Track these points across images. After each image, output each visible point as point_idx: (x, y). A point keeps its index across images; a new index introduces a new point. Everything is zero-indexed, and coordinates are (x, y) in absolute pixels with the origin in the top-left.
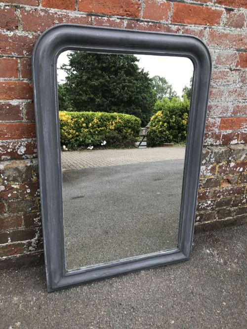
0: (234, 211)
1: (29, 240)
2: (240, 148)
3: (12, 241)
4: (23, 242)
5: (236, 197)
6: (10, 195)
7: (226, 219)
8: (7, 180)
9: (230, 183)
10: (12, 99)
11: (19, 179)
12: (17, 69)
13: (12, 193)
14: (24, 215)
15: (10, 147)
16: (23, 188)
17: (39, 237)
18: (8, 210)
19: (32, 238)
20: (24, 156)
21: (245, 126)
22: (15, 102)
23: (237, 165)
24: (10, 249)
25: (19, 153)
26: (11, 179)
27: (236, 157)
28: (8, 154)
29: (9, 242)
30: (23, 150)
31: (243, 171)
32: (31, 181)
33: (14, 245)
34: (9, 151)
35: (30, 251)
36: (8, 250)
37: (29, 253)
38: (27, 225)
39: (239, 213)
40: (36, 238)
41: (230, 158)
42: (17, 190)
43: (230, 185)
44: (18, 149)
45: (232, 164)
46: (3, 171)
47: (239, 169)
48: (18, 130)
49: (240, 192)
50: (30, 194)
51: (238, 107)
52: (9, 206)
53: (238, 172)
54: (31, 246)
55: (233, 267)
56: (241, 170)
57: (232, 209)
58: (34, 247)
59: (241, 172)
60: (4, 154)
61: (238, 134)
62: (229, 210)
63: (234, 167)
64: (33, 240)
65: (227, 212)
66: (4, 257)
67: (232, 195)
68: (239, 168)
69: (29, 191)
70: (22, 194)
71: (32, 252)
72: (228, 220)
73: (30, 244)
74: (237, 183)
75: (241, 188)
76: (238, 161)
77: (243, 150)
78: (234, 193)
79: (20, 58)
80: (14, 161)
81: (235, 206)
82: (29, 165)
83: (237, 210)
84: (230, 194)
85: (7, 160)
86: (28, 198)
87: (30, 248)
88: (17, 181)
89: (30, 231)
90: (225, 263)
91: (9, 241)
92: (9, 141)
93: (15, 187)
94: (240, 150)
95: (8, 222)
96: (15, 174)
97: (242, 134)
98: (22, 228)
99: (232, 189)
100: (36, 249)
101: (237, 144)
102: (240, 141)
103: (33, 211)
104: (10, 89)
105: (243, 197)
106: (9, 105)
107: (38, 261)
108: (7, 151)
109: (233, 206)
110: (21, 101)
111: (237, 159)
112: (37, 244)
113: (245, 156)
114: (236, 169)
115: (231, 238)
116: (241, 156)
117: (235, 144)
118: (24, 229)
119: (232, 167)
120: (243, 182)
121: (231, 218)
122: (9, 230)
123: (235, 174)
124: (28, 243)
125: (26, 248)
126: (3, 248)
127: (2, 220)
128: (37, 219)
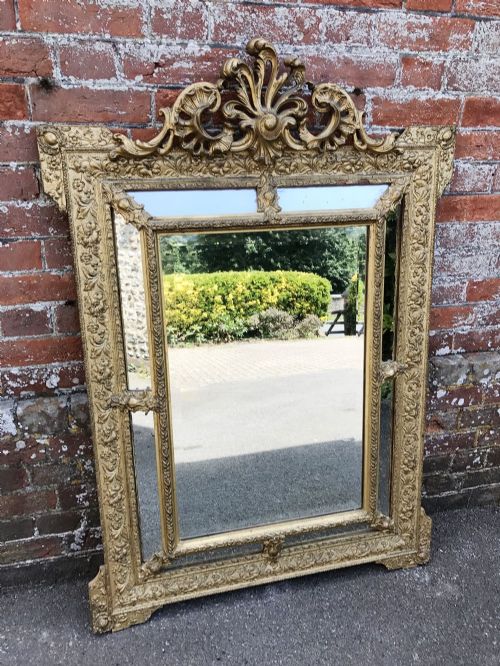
0: (459, 479)
1: (70, 532)
2: (452, 363)
3: (40, 534)
4: (59, 535)
5: (457, 452)
6: (33, 457)
7: (444, 495)
8: (29, 432)
9: (443, 428)
10: (34, 302)
11: (48, 430)
12: (40, 257)
13: (37, 453)
14: (59, 489)
15: (34, 376)
16: (55, 444)
17: (86, 527)
18: (33, 481)
19: (75, 529)
20: (56, 392)
21: (461, 322)
22: (38, 307)
23: (451, 395)
24: (38, 547)
25: (48, 385)
26: (35, 430)
27: (446, 380)
28: (30, 386)
29: (36, 535)
30: (54, 380)
31: (466, 404)
32: (68, 433)
33: (44, 541)
34: (32, 382)
35: (73, 551)
36: (33, 549)
37: (70, 554)
38: (64, 506)
39: (468, 483)
40: (82, 528)
41: (435, 383)
42: (45, 446)
43: (442, 432)
44: (47, 379)
45: (441, 393)
46: (22, 417)
47: (457, 402)
48: (44, 349)
49: (466, 443)
50: (68, 454)
51: (442, 289)
52: (33, 474)
53: (456, 406)
54: (74, 541)
56: (461, 402)
58: (79, 544)
59: (463, 406)
60: (24, 389)
61: (450, 338)
64: (76, 532)
65: (444, 481)
66: (29, 562)
67: (449, 450)
68: (455, 400)
69: (64, 448)
70: (55, 455)
71: (76, 553)
72: (448, 497)
73: (71, 539)
74: (456, 426)
75: (467, 436)
76: (452, 387)
77: (460, 366)
78: (452, 446)
79: (44, 239)
80: (40, 398)
81: (460, 471)
82: (63, 405)
83: (464, 477)
84: (444, 448)
85: (30, 397)
86: (65, 461)
87: (73, 546)
88: (45, 433)
89: (70, 515)
91: (36, 533)
92: (31, 367)
93: (41, 442)
94: (453, 367)
95: (32, 501)
96: (42, 421)
97: (458, 336)
98: (57, 511)
99: (446, 439)
100: (83, 549)
101: (450, 354)
102: (456, 348)
103: (73, 482)
104: (31, 287)
105: (474, 454)
106: (29, 311)
107: (87, 569)
108: (28, 383)
109: (455, 469)
110: (48, 304)
111: (450, 383)
112: (84, 538)
113: (465, 377)
114: (451, 401)
116: (457, 378)
117: (446, 355)
118: (60, 513)
119: (442, 398)
120: (469, 425)
121: (454, 492)
122: (36, 515)
123: (450, 411)
124: (68, 536)
125: (66, 547)
126: (26, 545)
127: (23, 499)
128: (81, 495)
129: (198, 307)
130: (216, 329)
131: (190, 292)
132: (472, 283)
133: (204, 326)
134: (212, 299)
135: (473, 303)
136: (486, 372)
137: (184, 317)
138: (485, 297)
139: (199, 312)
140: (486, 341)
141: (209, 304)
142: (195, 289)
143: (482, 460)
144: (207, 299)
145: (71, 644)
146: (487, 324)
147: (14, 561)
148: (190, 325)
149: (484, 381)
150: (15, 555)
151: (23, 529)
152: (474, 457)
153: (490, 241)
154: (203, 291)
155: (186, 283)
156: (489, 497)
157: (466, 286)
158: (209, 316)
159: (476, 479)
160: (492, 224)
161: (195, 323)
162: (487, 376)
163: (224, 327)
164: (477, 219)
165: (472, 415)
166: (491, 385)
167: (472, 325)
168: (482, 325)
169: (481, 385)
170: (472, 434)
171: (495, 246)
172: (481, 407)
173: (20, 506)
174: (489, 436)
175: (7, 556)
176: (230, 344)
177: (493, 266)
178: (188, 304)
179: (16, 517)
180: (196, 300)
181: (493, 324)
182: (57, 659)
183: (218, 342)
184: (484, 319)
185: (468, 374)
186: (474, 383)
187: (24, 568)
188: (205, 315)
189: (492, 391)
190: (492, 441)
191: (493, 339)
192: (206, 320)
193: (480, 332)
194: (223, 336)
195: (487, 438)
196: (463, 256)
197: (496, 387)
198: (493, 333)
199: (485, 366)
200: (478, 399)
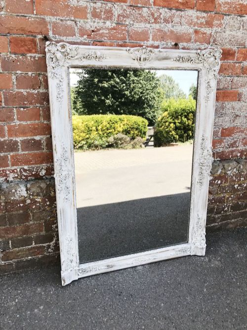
0: (219, 218)
1: (49, 243)
2: (215, 164)
3: (35, 244)
4: (44, 245)
5: (218, 205)
6: (34, 207)
7: (212, 225)
8: (33, 195)
9: (212, 194)
10: (36, 136)
11: (41, 194)
12: (40, 115)
13: (36, 205)
14: (45, 222)
15: (35, 170)
16: (44, 201)
17: (56, 241)
18: (33, 219)
19: (51, 242)
20: (44, 177)
21: (218, 147)
22: (37, 138)
23: (215, 178)
24: (34, 250)
25: (41, 174)
26: (35, 194)
27: (213, 172)
28: (32, 175)
30: (43, 172)
31: (221, 183)
32: (50, 196)
33: (37, 248)
34: (33, 173)
35: (50, 252)
36: (32, 252)
37: (48, 254)
38: (47, 231)
39: (222, 220)
40: (54, 241)
42: (39, 202)
43: (211, 196)
44: (40, 171)
45: (211, 178)
46: (29, 188)
48: (40, 158)
49: (221, 201)
50: (49, 206)
52: (33, 216)
53: (217, 184)
54: (50, 248)
55: (216, 263)
56: (219, 182)
57: (216, 216)
58: (52, 249)
59: (220, 184)
60: (30, 176)
62: (214, 218)
63: (212, 180)
64: (52, 243)
65: (212, 219)
66: (30, 258)
67: (214, 204)
68: (217, 181)
69: (48, 203)
70: (43, 206)
71: (51, 254)
72: (214, 226)
73: (49, 247)
74: (217, 193)
75: (222, 198)
76: (216, 175)
77: (219, 166)
78: (216, 202)
79: (42, 107)
80: (37, 180)
81: (219, 214)
82: (48, 183)
83: (221, 217)
84: (212, 203)
85: (32, 180)
86: (48, 209)
87: (50, 250)
88: (40, 196)
89: (49, 235)
90: (210, 261)
91: (34, 244)
92: (33, 166)
93: (38, 200)
94: (216, 166)
95: (32, 228)
96: (39, 190)
97: (217, 153)
98: (43, 233)
99: (213, 199)
100: (54, 251)
101: (214, 161)
102: (216, 158)
103: (51, 219)
104: (35, 129)
105: (225, 206)
106: (34, 140)
107: (55, 261)
108: (32, 173)
109: (217, 213)
110: (42, 137)
111: (214, 174)
112: (54, 247)
113: (221, 171)
114: (215, 181)
115: (217, 242)
116: (218, 171)
118: (45, 234)
120: (223, 193)
121: (217, 224)
122: (34, 235)
123: (214, 186)
124: (48, 245)
125: (46, 250)
126: (29, 250)
127: (28, 227)
128: (54, 225)
129: (84, 132)
130: (93, 143)
131: (80, 124)
132: (223, 129)
133: (87, 142)
134: (91, 129)
135: (223, 138)
136: (230, 168)
137: (77, 137)
138: (229, 135)
139: (84, 134)
140: (229, 155)
141: (89, 131)
142: (82, 123)
143: (228, 209)
144: (89, 128)
145: (52, 292)
146: (230, 148)
147: (23, 257)
148: (80, 141)
149: (229, 172)
150: (24, 254)
151: (27, 242)
152: (225, 208)
153: (231, 111)
154: (87, 124)
155: (78, 120)
156: (231, 226)
157: (221, 130)
158: (89, 137)
159: (226, 217)
160: (231, 103)
161: (83, 140)
162: (230, 170)
163: (97, 143)
164: (225, 101)
165: (224, 188)
166: (232, 174)
167: (223, 148)
168: (227, 148)
169: (227, 174)
170: (224, 197)
171: (233, 113)
172: (228, 184)
173: (27, 230)
174: (231, 197)
175: (20, 255)
176: (100, 151)
177: (232, 121)
178: (79, 131)
179: (25, 236)
180: (83, 129)
181: (232, 147)
182: (46, 299)
183: (94, 150)
184: (228, 145)
185: (222, 169)
186: (225, 173)
187: (27, 261)
188: (88, 136)
189: (232, 177)
190: (232, 200)
191: (232, 154)
192: (88, 139)
193: (227, 151)
194: (96, 147)
195: (230, 199)
196: (219, 117)
197: (234, 175)
198: (232, 152)
199: (229, 166)
200: (226, 181)
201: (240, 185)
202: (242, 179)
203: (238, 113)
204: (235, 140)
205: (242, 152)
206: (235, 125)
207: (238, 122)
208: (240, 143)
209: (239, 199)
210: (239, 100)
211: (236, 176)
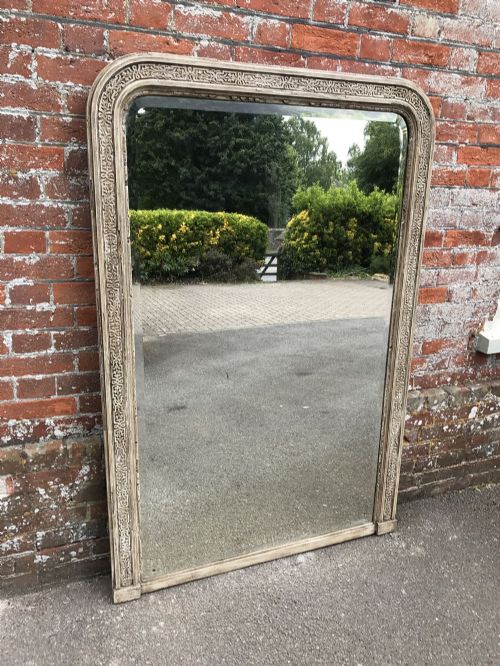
0: (419, 478)
2: (414, 396)
5: (417, 458)
7: (410, 489)
9: (409, 441)
21: (419, 369)
23: (414, 418)
27: (411, 408)
31: (423, 424)
39: (425, 481)
43: (408, 444)
45: (408, 417)
47: (417, 423)
49: (423, 451)
53: (417, 426)
55: (418, 550)
56: (420, 423)
57: (416, 475)
59: (421, 426)
61: (412, 379)
62: (412, 478)
63: (410, 420)
65: (409, 479)
67: (413, 457)
68: (416, 421)
72: (411, 491)
74: (417, 440)
75: (424, 446)
76: (415, 413)
77: (419, 398)
78: (415, 454)
81: (419, 472)
83: (422, 476)
84: (409, 456)
90: (408, 547)
94: (415, 399)
97: (417, 378)
99: (411, 449)
101: (412, 390)
102: (415, 387)
105: (428, 459)
109: (416, 471)
111: (413, 411)
113: (422, 406)
114: (414, 421)
115: (417, 516)
116: (417, 406)
119: (408, 420)
120: (424, 439)
121: (416, 488)
123: (413, 429)
132: (426, 343)
135: (425, 356)
136: (435, 402)
138: (433, 352)
140: (434, 381)
143: (434, 464)
146: (435, 370)
149: (434, 408)
152: (428, 462)
153: (436, 316)
156: (438, 490)
157: (421, 345)
159: (429, 477)
160: (437, 305)
162: (436, 405)
165: (427, 432)
166: (438, 411)
167: (425, 370)
168: (432, 370)
169: (432, 410)
170: (427, 445)
171: (439, 319)
172: (433, 426)
174: (438, 446)
177: (438, 331)
181: (438, 369)
184: (433, 366)
185: (424, 404)
186: (428, 409)
189: (439, 415)
190: (440, 450)
191: (439, 379)
193: (431, 375)
195: (437, 448)
197: (442, 412)
198: (439, 376)
199: (435, 398)
200: (431, 421)
201: (451, 427)
202: (454, 417)
203: (447, 319)
204: (444, 357)
205: (453, 376)
206: (443, 336)
207: (447, 333)
208: (451, 363)
209: (449, 448)
210: (449, 301)
211: (445, 413)
